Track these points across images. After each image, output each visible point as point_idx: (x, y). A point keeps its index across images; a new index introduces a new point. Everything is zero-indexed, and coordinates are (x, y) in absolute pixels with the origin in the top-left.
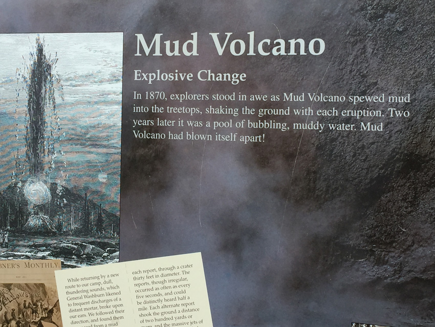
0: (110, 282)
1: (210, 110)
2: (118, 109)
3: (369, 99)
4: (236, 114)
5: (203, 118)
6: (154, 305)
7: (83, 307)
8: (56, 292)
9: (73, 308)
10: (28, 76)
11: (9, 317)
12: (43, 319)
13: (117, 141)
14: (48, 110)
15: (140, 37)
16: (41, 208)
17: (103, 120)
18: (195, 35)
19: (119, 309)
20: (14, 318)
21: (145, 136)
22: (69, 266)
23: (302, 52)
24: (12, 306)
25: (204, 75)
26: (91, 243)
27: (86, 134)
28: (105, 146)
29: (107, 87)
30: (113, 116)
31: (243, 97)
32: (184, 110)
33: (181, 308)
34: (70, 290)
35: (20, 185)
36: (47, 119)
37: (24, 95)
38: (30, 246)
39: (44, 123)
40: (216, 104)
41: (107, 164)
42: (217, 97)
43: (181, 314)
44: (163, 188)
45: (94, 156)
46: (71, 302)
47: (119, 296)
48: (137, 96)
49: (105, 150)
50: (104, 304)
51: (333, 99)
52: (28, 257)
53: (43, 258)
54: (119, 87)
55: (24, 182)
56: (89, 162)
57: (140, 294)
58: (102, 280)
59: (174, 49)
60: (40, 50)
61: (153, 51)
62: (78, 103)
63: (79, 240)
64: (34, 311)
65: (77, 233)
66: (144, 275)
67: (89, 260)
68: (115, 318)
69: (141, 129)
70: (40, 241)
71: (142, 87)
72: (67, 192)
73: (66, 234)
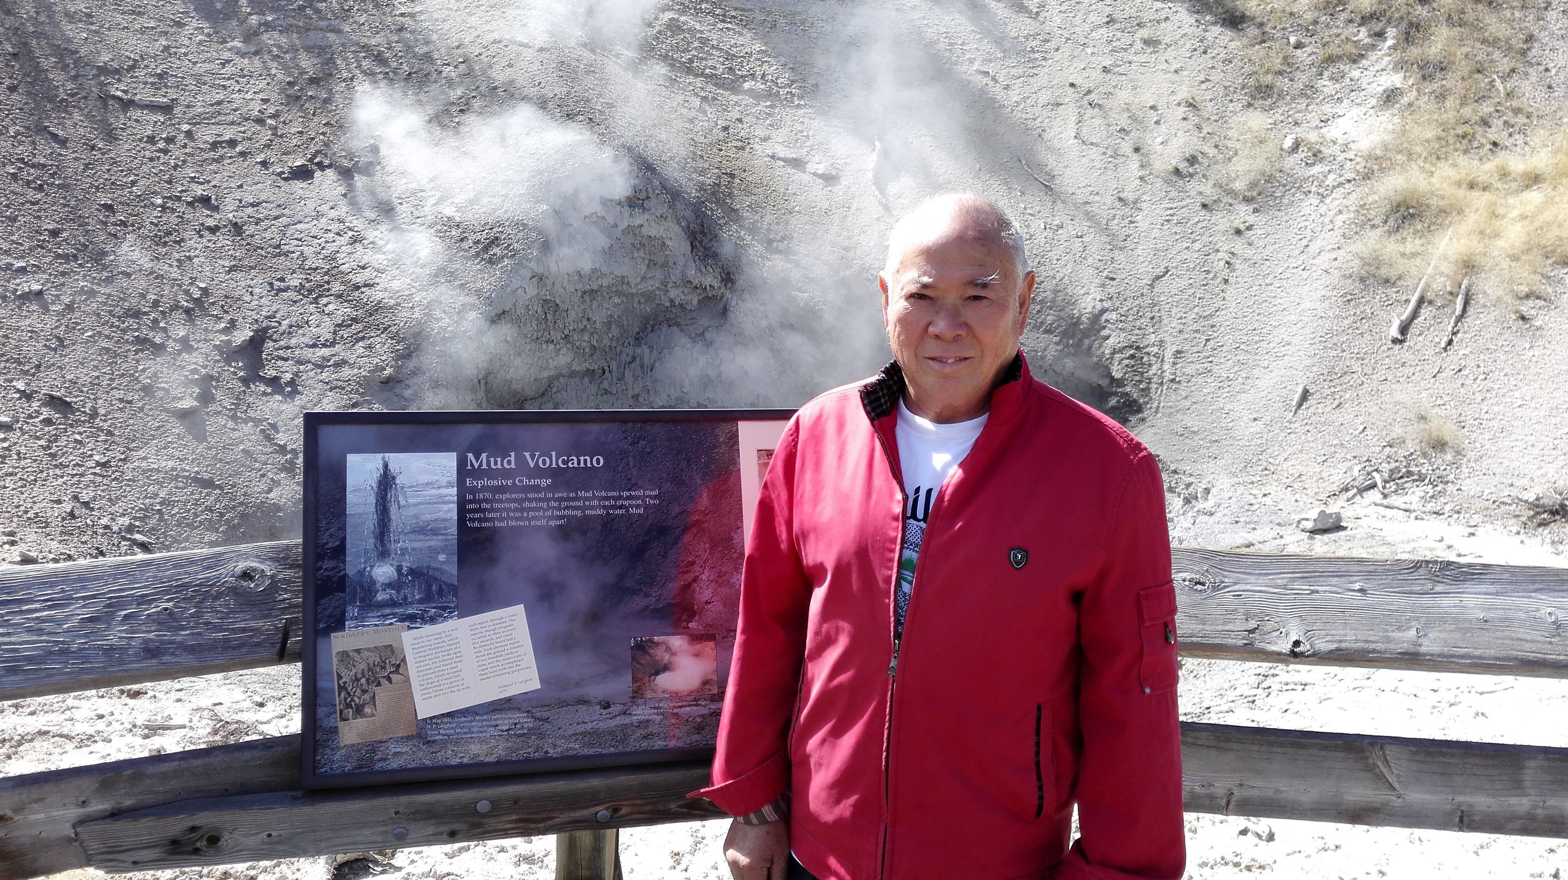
0: (451, 635)
1: (526, 504)
2: (454, 507)
3: (633, 493)
4: (545, 506)
5: (522, 510)
6: (488, 647)
7: (427, 658)
8: (403, 650)
9: (418, 660)
10: (375, 485)
11: (359, 676)
12: (391, 672)
13: (454, 530)
14: (393, 510)
15: (470, 456)
16: (389, 585)
17: (441, 515)
18: (513, 454)
19: (458, 655)
20: (364, 676)
21: (476, 524)
22: (414, 628)
23: (589, 465)
24: (363, 666)
25: (521, 481)
26: (434, 608)
27: (427, 526)
28: (443, 534)
29: (444, 491)
30: (450, 512)
31: (550, 495)
32: (507, 505)
33: (509, 647)
34: (415, 646)
35: (368, 569)
36: (393, 517)
37: (372, 500)
38: (379, 617)
39: (389, 520)
40: (530, 500)
41: (443, 550)
42: (530, 496)
43: (509, 651)
44: (492, 561)
45: (435, 542)
46: (417, 656)
47: (458, 645)
48: (469, 497)
49: (444, 537)
50: (446, 653)
51: (610, 494)
52: (376, 625)
53: (391, 624)
54: (454, 491)
55: (372, 567)
56: (430, 547)
57: (476, 641)
58: (443, 635)
59: (497, 463)
60: (386, 466)
61: (481, 465)
62: (420, 504)
63: (422, 607)
64: (384, 668)
65: (421, 601)
66: (478, 626)
67: (433, 620)
68: (455, 662)
69: (473, 520)
70: (387, 611)
71: (474, 490)
72: (411, 571)
73: (411, 603)
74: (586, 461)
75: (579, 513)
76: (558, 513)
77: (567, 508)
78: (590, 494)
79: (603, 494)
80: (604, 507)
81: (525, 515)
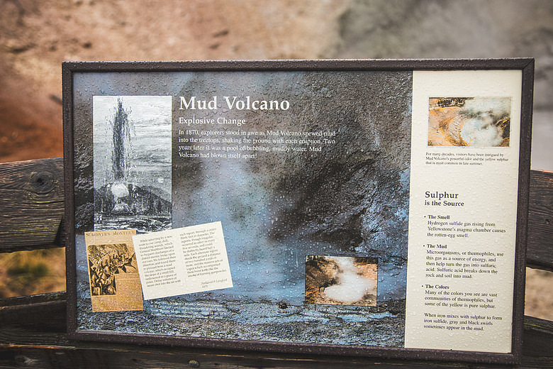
0: (167, 241)
1: (225, 141)
2: (170, 140)
3: (313, 134)
4: (240, 142)
5: (221, 145)
6: (194, 252)
7: (151, 256)
8: (133, 248)
9: (144, 257)
10: (113, 122)
12: (125, 264)
13: (169, 159)
14: (126, 143)
15: (183, 98)
16: (123, 199)
17: (161, 147)
18: (215, 98)
19: (172, 256)
21: (186, 155)
22: (141, 233)
23: (277, 108)
24: (106, 258)
25: (222, 121)
26: (155, 219)
27: (150, 155)
29: (163, 127)
30: (166, 145)
31: (244, 133)
32: (209, 140)
33: (210, 253)
34: (142, 247)
35: (109, 186)
36: (125, 147)
37: (111, 133)
38: (116, 222)
39: (123, 149)
40: (228, 137)
41: (162, 174)
42: (228, 133)
43: (210, 257)
44: (198, 185)
45: (156, 168)
46: (143, 254)
47: (172, 249)
48: (181, 133)
49: (162, 164)
50: (164, 254)
51: (294, 134)
52: (115, 229)
53: (125, 229)
54: (170, 127)
55: (111, 184)
56: (152, 171)
57: (185, 247)
58: (162, 240)
59: (203, 106)
60: (120, 106)
61: (190, 106)
62: (145, 137)
63: (146, 218)
65: (145, 213)
66: (186, 235)
67: (154, 228)
68: (170, 261)
69: (183, 151)
70: (121, 219)
71: (185, 128)
72: (139, 190)
73: (139, 214)
74: (275, 104)
75: (267, 150)
76: (250, 148)
77: (257, 145)
78: (277, 134)
79: (288, 134)
80: (289, 145)
81: (224, 148)
